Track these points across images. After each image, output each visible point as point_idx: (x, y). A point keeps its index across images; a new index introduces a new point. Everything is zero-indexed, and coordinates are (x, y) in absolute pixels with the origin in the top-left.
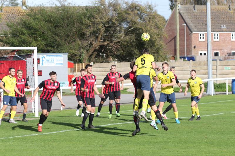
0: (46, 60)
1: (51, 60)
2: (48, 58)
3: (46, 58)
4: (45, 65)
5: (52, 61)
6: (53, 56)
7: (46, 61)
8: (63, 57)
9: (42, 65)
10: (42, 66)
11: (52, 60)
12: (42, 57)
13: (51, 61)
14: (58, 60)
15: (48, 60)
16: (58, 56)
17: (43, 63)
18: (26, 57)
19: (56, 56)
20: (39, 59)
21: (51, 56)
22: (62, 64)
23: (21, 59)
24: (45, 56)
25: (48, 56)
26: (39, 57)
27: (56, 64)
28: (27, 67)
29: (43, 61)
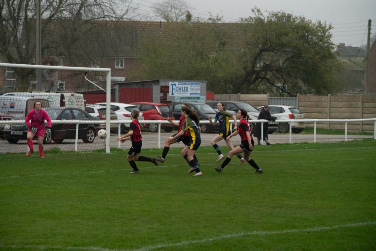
0: (177, 88)
1: (184, 88)
2: (180, 86)
3: (177, 85)
4: (175, 95)
5: (186, 90)
6: (187, 84)
7: (177, 90)
8: (200, 86)
11: (186, 88)
12: (173, 85)
14: (193, 89)
15: (180, 89)
16: (194, 84)
17: (174, 92)
19: (191, 84)
20: (168, 87)
21: (184, 84)
22: (199, 94)
23: (146, 86)
24: (176, 83)
25: (180, 84)
26: (169, 84)
27: (191, 94)
28: (153, 96)
29: (174, 89)
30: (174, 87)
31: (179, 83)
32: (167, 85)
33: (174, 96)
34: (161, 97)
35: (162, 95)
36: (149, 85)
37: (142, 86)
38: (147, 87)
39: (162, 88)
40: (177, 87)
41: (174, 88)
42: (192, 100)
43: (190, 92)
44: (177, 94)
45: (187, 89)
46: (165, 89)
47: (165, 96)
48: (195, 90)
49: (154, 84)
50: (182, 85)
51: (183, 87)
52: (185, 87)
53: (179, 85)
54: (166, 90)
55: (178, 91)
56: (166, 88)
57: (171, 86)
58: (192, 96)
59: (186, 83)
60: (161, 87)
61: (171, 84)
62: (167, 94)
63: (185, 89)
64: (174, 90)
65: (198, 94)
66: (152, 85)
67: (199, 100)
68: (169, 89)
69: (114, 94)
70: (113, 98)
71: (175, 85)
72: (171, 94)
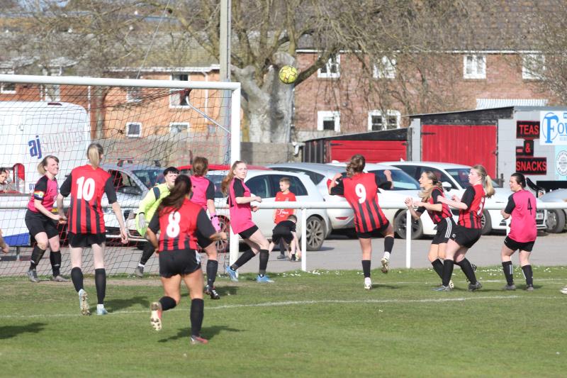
0: (561, 126)
3: (562, 120)
7: (561, 130)
9: (549, 141)
10: (548, 144)
12: (549, 119)
17: (552, 137)
18: (498, 116)
20: (538, 123)
23: (483, 122)
26: (539, 116)
28: (500, 145)
29: (553, 129)
30: (553, 122)
32: (534, 119)
33: (554, 146)
34: (517, 148)
35: (521, 142)
36: (490, 120)
37: (474, 122)
38: (485, 124)
39: (521, 126)
40: (561, 123)
41: (552, 127)
44: (561, 139)
46: (529, 128)
47: (528, 145)
49: (502, 118)
53: (565, 118)
54: (531, 131)
55: (564, 133)
56: (531, 127)
57: (546, 120)
60: (519, 123)
61: (545, 118)
62: (535, 141)
64: (552, 131)
66: (497, 121)
68: (539, 129)
69: (409, 142)
70: (408, 150)
71: (556, 118)
72: (546, 140)
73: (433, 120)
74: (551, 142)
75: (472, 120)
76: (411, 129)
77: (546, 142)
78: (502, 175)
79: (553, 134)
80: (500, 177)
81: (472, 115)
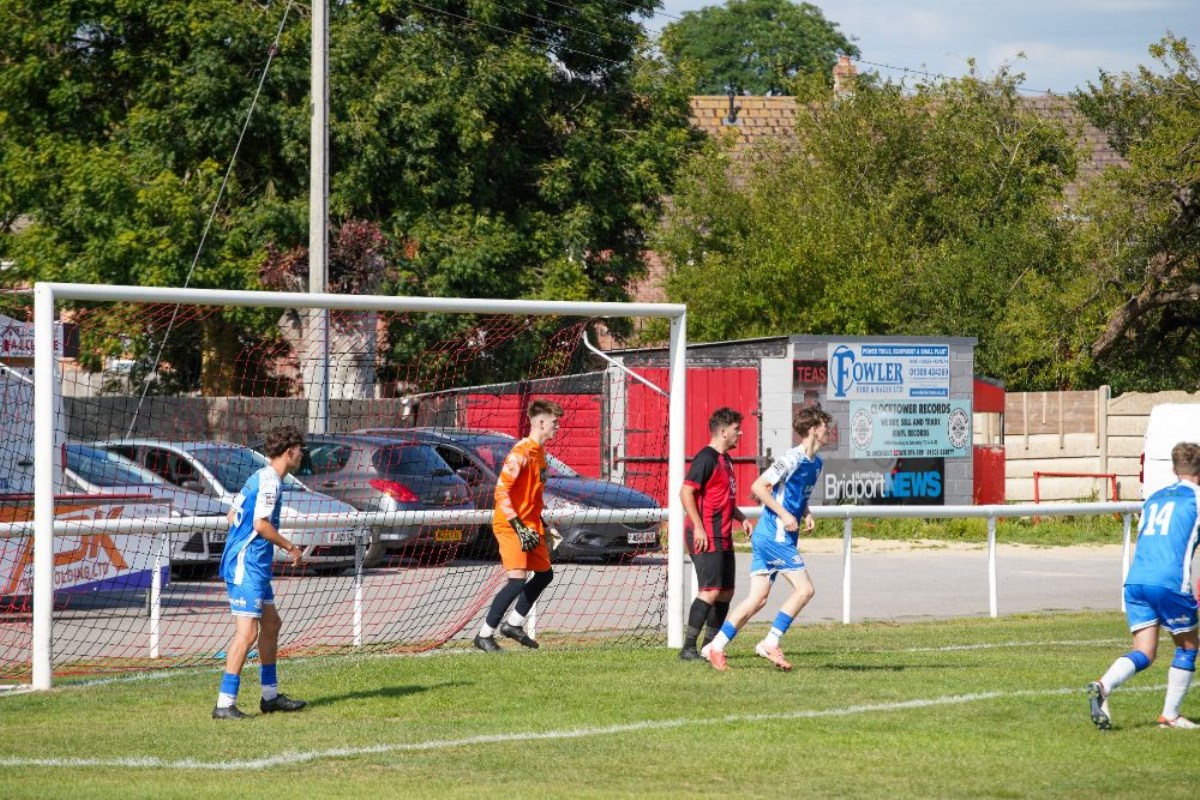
0: (858, 370)
3: (859, 358)
4: (851, 395)
5: (893, 375)
6: (896, 351)
7: (858, 375)
8: (947, 359)
9: (840, 393)
10: (840, 398)
11: (893, 369)
12: (841, 357)
13: (884, 374)
14: (922, 372)
15: (869, 371)
16: (924, 351)
17: (846, 384)
18: (760, 352)
19: (912, 351)
20: (825, 364)
21: (882, 351)
22: (946, 390)
23: (734, 362)
24: (856, 348)
25: (870, 351)
26: (826, 352)
27: (912, 390)
28: (764, 400)
29: (847, 373)
30: (847, 362)
31: (863, 347)
32: (820, 358)
33: (848, 402)
35: (799, 396)
36: (747, 359)
37: (718, 363)
38: (738, 366)
39: (800, 369)
40: (858, 364)
41: (845, 369)
42: (918, 416)
43: (909, 382)
44: (858, 390)
45: (898, 373)
46: (811, 372)
48: (928, 376)
49: (767, 355)
50: (878, 355)
51: (880, 365)
52: (888, 365)
53: (864, 355)
54: (815, 377)
55: (863, 380)
56: (815, 370)
57: (836, 359)
58: (919, 400)
59: (892, 348)
60: (796, 364)
61: (835, 355)
62: (821, 391)
63: (889, 372)
64: (845, 376)
65: (941, 390)
66: (759, 360)
67: (943, 417)
68: (826, 374)
69: (604, 396)
70: (603, 409)
71: (850, 355)
72: (836, 391)
73: (646, 359)
74: (844, 395)
75: (715, 359)
76: (609, 374)
77: (837, 395)
78: (769, 451)
79: (846, 382)
80: (765, 454)
81: (714, 350)
